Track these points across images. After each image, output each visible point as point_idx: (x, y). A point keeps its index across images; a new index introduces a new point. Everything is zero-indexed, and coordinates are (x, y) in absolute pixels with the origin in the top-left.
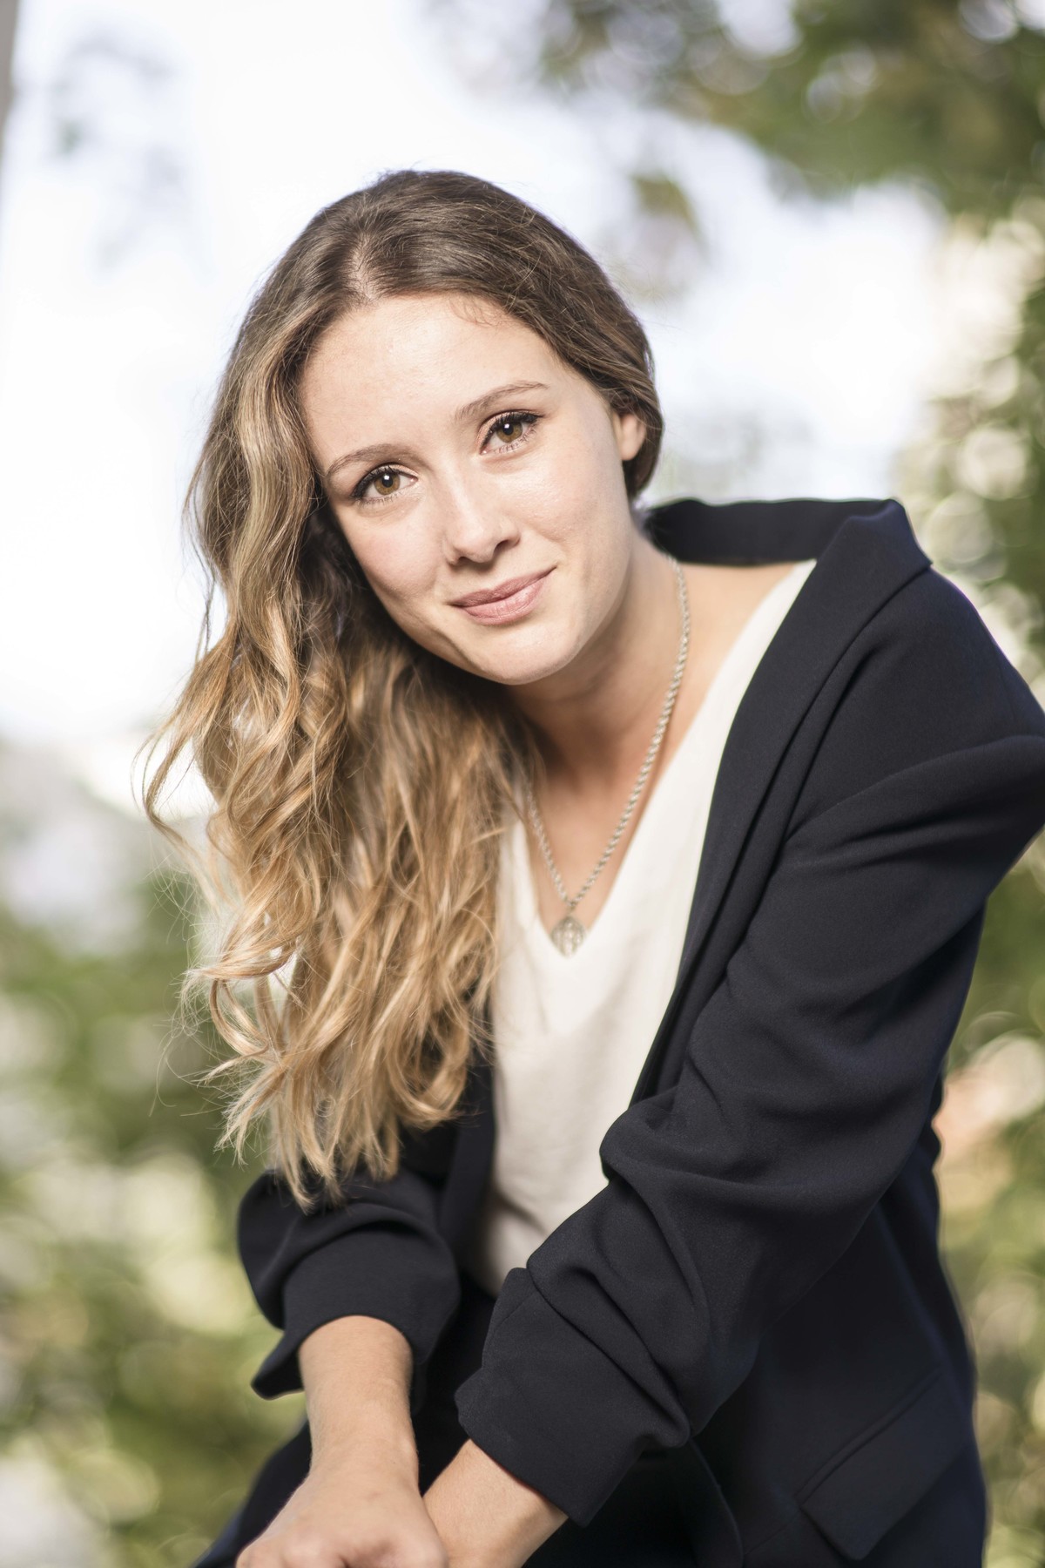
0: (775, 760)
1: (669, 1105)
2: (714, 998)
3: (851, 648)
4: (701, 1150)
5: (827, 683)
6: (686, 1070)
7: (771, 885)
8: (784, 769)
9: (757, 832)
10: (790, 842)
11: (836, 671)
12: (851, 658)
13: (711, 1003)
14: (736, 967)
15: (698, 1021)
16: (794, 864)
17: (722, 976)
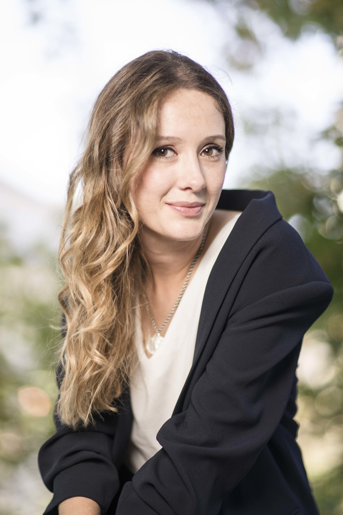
0: (226, 291)
1: (184, 417)
2: (201, 378)
3: (254, 248)
4: (192, 437)
5: (245, 261)
6: (190, 405)
7: (222, 336)
8: (228, 293)
9: (218, 317)
10: (230, 320)
11: (248, 257)
12: (254, 252)
13: (200, 380)
14: (209, 367)
15: (195, 386)
16: (231, 328)
17: (205, 369)
